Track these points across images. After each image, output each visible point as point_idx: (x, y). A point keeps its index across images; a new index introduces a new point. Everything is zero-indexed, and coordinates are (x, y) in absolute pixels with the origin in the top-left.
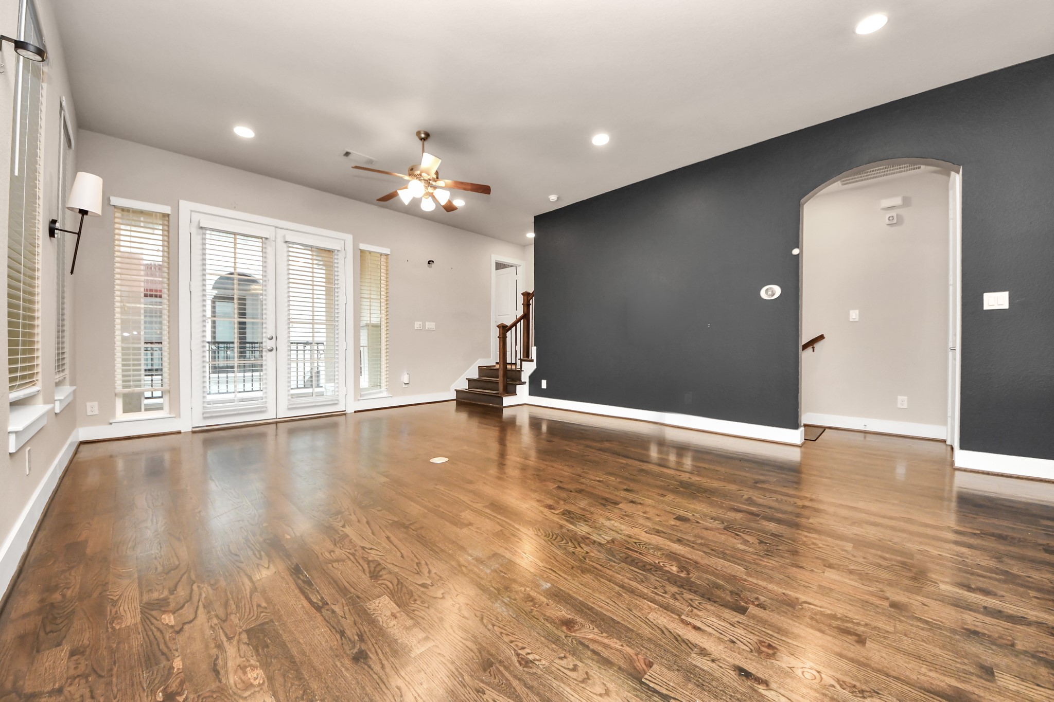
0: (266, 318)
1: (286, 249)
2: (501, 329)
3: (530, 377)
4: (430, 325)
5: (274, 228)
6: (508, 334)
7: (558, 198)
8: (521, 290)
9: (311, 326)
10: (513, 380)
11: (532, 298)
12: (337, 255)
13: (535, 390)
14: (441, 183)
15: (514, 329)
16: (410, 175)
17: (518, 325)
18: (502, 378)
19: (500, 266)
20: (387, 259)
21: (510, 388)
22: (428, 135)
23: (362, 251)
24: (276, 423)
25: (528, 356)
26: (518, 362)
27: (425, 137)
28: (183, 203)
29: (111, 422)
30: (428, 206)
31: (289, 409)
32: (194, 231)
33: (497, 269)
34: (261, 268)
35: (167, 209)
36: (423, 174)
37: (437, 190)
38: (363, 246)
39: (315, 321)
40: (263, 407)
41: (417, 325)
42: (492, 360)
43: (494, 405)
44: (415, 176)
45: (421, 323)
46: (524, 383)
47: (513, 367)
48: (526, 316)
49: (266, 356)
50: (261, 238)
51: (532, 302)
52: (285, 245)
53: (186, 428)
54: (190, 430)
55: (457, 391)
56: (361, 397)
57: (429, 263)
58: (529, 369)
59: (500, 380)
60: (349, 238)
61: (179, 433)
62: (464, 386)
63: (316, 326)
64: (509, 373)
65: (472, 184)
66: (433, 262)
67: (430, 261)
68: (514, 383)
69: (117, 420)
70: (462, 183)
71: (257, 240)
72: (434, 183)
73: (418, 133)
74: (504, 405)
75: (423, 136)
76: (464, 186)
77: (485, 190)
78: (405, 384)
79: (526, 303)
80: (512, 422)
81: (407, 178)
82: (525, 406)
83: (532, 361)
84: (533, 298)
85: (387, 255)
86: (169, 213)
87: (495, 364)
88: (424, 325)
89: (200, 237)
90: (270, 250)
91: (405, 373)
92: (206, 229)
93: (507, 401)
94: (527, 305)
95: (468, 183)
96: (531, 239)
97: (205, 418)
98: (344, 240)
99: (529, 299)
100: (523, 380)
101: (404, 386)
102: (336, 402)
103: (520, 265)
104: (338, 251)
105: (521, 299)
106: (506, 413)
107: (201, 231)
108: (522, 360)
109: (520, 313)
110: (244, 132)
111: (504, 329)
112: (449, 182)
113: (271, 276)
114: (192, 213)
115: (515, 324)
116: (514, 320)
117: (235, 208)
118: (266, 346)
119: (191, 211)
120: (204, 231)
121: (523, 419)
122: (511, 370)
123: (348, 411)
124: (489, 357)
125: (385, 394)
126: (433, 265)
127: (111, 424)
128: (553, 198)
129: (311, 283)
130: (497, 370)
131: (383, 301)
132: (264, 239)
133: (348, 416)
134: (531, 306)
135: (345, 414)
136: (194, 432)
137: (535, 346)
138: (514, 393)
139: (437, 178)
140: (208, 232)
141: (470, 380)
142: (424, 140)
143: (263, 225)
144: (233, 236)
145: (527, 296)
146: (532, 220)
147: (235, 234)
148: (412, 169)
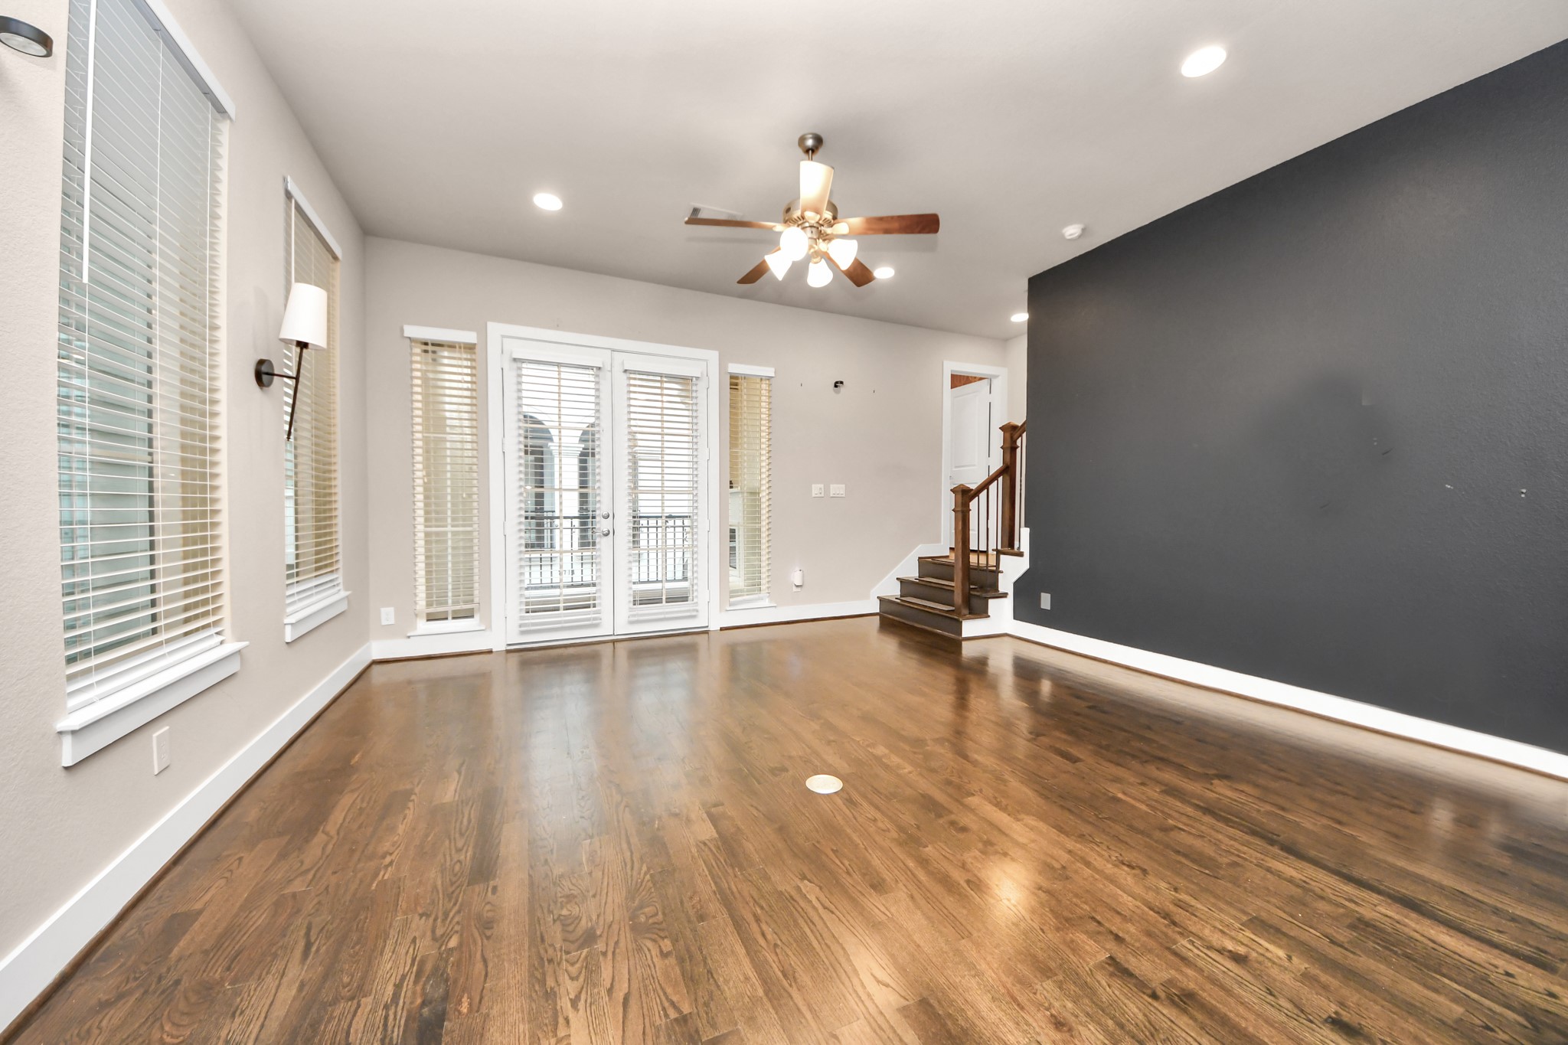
0: (599, 488)
1: (626, 382)
2: (960, 496)
3: (1016, 584)
4: (838, 489)
5: (610, 351)
6: (973, 504)
7: (1084, 230)
8: (1000, 421)
9: (659, 497)
10: (982, 588)
11: (1021, 435)
12: (696, 385)
13: (1026, 609)
14: (842, 228)
15: (983, 495)
16: (786, 222)
17: (993, 487)
18: (960, 584)
19: (959, 380)
20: (770, 385)
21: (975, 602)
22: (819, 140)
23: (734, 377)
24: (614, 642)
25: (1011, 544)
26: (992, 554)
27: (814, 147)
28: (491, 326)
29: (409, 635)
30: (819, 277)
31: (631, 623)
32: (507, 365)
33: (953, 386)
34: (592, 413)
35: (470, 337)
36: (809, 214)
37: (835, 242)
38: (735, 368)
39: (665, 489)
40: (595, 619)
41: (816, 489)
42: (942, 546)
43: (946, 634)
44: (794, 222)
45: (822, 486)
46: (1005, 595)
47: (983, 560)
48: (1007, 470)
49: (599, 542)
50: (592, 368)
51: (1022, 442)
52: (625, 376)
53: (499, 646)
54: (503, 648)
55: (882, 600)
56: (730, 605)
57: (836, 386)
58: (1013, 569)
59: (956, 584)
60: (713, 356)
61: (490, 652)
62: (893, 591)
63: (667, 497)
64: (973, 574)
65: (900, 217)
66: (842, 383)
67: (837, 382)
68: (984, 595)
69: (419, 632)
70: (881, 219)
71: (587, 372)
72: (829, 231)
73: (802, 140)
74: (965, 634)
75: (810, 143)
76: (885, 226)
77: (927, 224)
78: (797, 586)
79: (1008, 445)
80: (980, 666)
81: (779, 227)
82: (1006, 639)
83: (1021, 554)
84: (1024, 435)
85: (769, 378)
86: (475, 342)
87: (947, 553)
88: (827, 489)
89: (514, 373)
90: (605, 387)
91: (798, 569)
92: (523, 361)
93: (970, 628)
94: (1010, 449)
95: (892, 218)
96: (1019, 324)
97: (523, 633)
98: (706, 361)
99: (1015, 437)
100: (1001, 589)
101: (795, 589)
102: (694, 613)
103: (996, 377)
104: (697, 378)
105: (998, 438)
106: (968, 650)
107: (515, 365)
108: (999, 553)
109: (997, 464)
110: (548, 202)
111: (965, 496)
112: (857, 221)
113: (605, 424)
114: (505, 340)
115: (985, 486)
116: (984, 477)
117: (557, 327)
118: (599, 529)
119: (503, 336)
120: (519, 365)
121: (1001, 662)
122: (978, 568)
123: (711, 628)
124: (938, 540)
125: (766, 603)
126: (842, 389)
127: (409, 637)
128: (1072, 231)
129: (659, 431)
130: (951, 566)
131: (763, 452)
132: (595, 369)
133: (711, 634)
134: (1018, 450)
135: (707, 632)
136: (508, 651)
137: (1026, 526)
138: (982, 612)
139: (835, 218)
140: (524, 365)
141: (903, 582)
142: (813, 151)
143: (594, 347)
144: (556, 368)
145: (1011, 432)
146: (1021, 288)
147: (559, 365)
148: (788, 210)
